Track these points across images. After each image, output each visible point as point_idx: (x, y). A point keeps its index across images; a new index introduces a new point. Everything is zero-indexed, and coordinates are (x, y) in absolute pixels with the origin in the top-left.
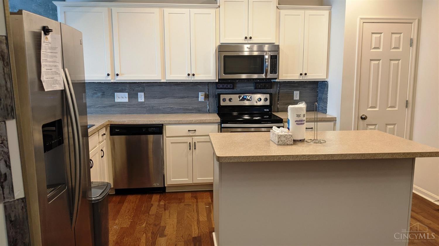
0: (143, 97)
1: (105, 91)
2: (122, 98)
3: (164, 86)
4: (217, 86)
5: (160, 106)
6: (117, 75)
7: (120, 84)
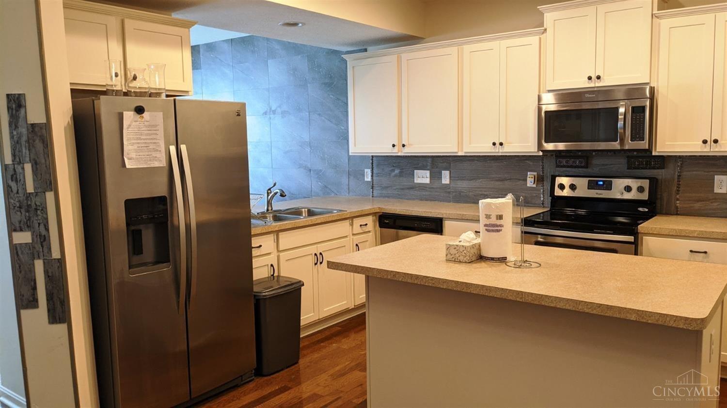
0: (448, 177)
1: (403, 168)
2: (422, 177)
3: (476, 162)
4: (556, 161)
5: (469, 192)
6: (404, 146)
7: (420, 159)
